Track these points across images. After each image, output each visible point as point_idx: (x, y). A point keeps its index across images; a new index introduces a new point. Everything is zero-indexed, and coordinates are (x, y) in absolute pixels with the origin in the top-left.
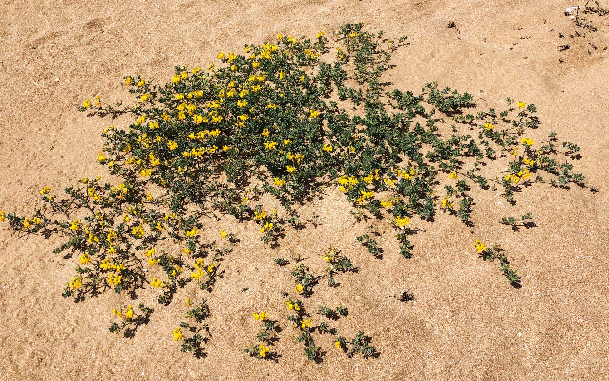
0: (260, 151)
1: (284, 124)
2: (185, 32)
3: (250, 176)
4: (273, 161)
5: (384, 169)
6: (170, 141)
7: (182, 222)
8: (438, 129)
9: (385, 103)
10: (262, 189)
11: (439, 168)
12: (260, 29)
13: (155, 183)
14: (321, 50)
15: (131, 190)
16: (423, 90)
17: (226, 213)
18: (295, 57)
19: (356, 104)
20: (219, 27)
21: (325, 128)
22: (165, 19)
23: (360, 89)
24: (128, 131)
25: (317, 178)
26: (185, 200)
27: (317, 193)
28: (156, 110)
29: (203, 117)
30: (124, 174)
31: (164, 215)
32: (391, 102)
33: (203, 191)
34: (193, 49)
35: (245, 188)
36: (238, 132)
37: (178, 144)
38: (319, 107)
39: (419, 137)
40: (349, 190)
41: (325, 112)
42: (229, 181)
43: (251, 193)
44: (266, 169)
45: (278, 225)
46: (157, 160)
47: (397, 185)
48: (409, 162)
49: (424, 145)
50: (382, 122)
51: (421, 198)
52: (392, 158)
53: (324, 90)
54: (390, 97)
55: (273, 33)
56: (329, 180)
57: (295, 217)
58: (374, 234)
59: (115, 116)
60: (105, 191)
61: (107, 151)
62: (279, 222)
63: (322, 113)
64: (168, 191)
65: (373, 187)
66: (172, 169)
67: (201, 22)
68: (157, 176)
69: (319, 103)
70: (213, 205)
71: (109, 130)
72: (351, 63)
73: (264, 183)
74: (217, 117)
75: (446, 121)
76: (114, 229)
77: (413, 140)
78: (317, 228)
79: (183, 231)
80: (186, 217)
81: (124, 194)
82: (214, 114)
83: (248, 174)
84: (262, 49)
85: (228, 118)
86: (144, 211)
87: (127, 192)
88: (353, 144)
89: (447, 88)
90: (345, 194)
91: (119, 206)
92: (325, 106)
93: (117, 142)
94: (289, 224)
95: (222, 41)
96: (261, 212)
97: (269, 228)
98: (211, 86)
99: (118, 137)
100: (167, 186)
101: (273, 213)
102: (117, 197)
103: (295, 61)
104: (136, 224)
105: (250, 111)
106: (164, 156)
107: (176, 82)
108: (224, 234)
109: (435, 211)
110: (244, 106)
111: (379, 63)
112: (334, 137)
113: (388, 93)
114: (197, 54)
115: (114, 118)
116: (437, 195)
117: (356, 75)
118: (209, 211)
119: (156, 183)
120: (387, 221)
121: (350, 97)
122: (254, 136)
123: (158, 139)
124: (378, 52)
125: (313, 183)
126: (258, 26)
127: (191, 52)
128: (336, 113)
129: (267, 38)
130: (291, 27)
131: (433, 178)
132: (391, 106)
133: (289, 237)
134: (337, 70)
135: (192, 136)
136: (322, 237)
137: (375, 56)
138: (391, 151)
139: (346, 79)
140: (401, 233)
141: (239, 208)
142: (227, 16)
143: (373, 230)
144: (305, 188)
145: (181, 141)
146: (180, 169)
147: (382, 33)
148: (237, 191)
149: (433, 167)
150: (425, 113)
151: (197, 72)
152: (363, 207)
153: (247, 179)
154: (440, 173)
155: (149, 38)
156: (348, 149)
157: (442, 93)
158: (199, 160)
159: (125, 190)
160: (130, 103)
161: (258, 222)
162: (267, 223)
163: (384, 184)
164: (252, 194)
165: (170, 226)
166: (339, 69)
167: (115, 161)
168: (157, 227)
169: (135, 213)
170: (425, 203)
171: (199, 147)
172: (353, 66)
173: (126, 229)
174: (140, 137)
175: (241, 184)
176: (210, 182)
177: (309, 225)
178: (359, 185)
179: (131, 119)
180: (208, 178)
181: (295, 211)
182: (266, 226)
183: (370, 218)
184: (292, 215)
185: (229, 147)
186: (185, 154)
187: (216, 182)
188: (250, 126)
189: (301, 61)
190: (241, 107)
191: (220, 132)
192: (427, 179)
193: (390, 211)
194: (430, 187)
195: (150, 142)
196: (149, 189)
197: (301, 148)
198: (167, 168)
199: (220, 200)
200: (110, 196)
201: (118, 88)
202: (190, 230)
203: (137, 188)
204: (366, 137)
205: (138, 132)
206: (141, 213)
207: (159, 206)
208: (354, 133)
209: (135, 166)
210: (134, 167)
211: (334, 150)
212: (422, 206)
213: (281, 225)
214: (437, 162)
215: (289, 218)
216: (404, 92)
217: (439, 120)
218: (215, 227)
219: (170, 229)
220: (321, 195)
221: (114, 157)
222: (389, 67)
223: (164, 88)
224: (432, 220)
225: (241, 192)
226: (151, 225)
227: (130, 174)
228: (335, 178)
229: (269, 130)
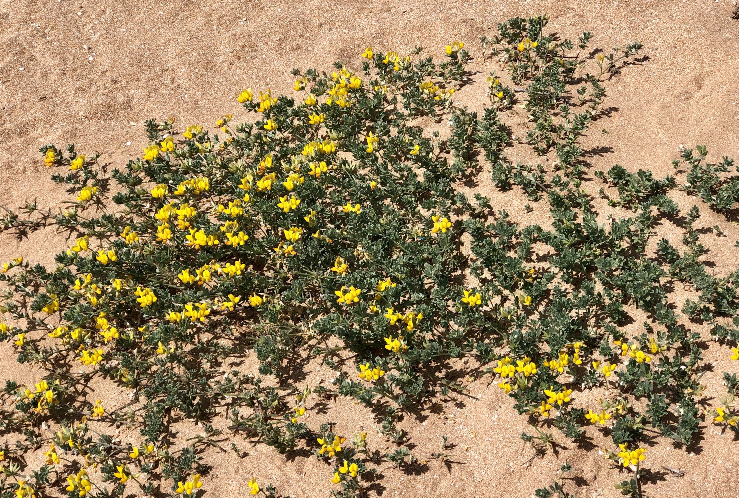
0: (329, 304)
1: (379, 245)
2: (166, 45)
3: (308, 359)
4: (356, 326)
5: (594, 339)
6: (139, 289)
7: (167, 461)
8: (708, 250)
9: (593, 195)
10: (335, 389)
11: (710, 337)
12: (324, 33)
13: (108, 378)
14: (456, 79)
15: (60, 395)
16: (676, 164)
17: (259, 442)
18: (399, 98)
19: (532, 198)
20: (238, 31)
21: (466, 250)
22: (123, 17)
23: (539, 166)
24: (52, 267)
25: (451, 361)
26: (172, 413)
27: (452, 394)
28: (108, 219)
29: (207, 235)
30: (46, 360)
31: (130, 448)
32: (607, 193)
33: (210, 395)
34: (184, 82)
35: (297, 385)
36: (281, 266)
37: (156, 293)
38: (453, 207)
39: (666, 268)
40: (519, 386)
41: (465, 217)
42: (264, 371)
43: (309, 397)
44: (342, 344)
45: (370, 466)
46: (114, 330)
47: (620, 375)
48: (646, 324)
49: (678, 285)
50: (587, 237)
51: (674, 401)
52: (611, 316)
53: (463, 171)
54: (605, 181)
55: (352, 40)
56: (477, 364)
57: (404, 448)
58: (573, 483)
59: (22, 234)
60: (7, 396)
61: (10, 311)
62: (371, 460)
63: (460, 218)
64: (136, 394)
65: (571, 380)
66: (144, 347)
67: (199, 20)
68: (113, 363)
69: (452, 199)
70: (231, 424)
71: (11, 266)
72: (520, 107)
73: (339, 374)
74: (236, 234)
75: (726, 233)
76: (28, 478)
77: (653, 276)
78: (453, 470)
79: (171, 482)
80: (175, 450)
81: (47, 403)
82: (230, 227)
83: (304, 354)
84: (331, 79)
85: (260, 235)
86: (90, 440)
87: (54, 400)
88: (527, 286)
89: (726, 159)
90: (511, 395)
91: (36, 430)
92: (464, 204)
93: (29, 289)
94: (392, 464)
95: (246, 61)
96: (331, 438)
97: (349, 472)
98: (224, 166)
99: (31, 281)
100: (135, 384)
101: (358, 440)
102: (31, 410)
103: (400, 107)
104: (74, 468)
105: (307, 219)
106: (128, 319)
107: (151, 158)
108: (256, 487)
109: (704, 430)
110: (294, 207)
111: (582, 104)
112: (486, 270)
113: (601, 173)
114: (192, 92)
115: (21, 239)
116: (706, 394)
117: (530, 135)
118: (222, 437)
119: (112, 378)
120: (600, 452)
121: (519, 184)
122: (314, 273)
123: (114, 285)
124: (580, 80)
125: (444, 372)
126: (321, 25)
127: (178, 87)
128: (490, 219)
129: (341, 53)
130: (392, 28)
131: (697, 357)
132: (606, 202)
133: (392, 491)
134: (491, 125)
135: (185, 276)
136: (463, 490)
137: (573, 89)
138: (607, 301)
139: (510, 145)
140: (629, 481)
141: (285, 429)
142: (254, 7)
143: (572, 473)
144: (426, 384)
145: (161, 287)
146: (161, 347)
147: (587, 37)
148: (282, 393)
149: (697, 335)
150: (680, 215)
151: (194, 135)
152: (549, 422)
153: (302, 366)
154: (714, 346)
155: (91, 59)
156: (517, 298)
157: (716, 170)
158: (199, 325)
159: (49, 395)
160: (53, 204)
161: (327, 460)
162: (346, 462)
163: (593, 373)
164: (312, 399)
165: (144, 470)
166: (495, 123)
167: (26, 332)
168: (116, 475)
169: (71, 445)
170: (682, 411)
171: (199, 300)
172: (525, 112)
173: (53, 477)
174: (77, 282)
175: (290, 377)
176: (224, 373)
177: (435, 464)
178: (540, 376)
179: (56, 239)
180: (219, 364)
181: (405, 434)
182: (343, 470)
183: (565, 448)
184: (399, 444)
185: (262, 297)
186: (172, 316)
187: (236, 374)
188: (307, 250)
189: (413, 105)
190: (286, 210)
191: (243, 266)
192: (687, 360)
193: (606, 432)
194: (693, 377)
195: (99, 292)
196: (97, 391)
197: (415, 296)
198: (134, 345)
199: (246, 411)
200: (18, 407)
201: (28, 172)
202: (184, 480)
203: (72, 389)
204: (554, 270)
205: (73, 269)
206: (81, 444)
207: (118, 427)
208: (529, 260)
209: (68, 343)
210: (65, 344)
211: (485, 301)
212: (675, 419)
213: (376, 467)
214: (705, 323)
215: (393, 449)
216: (633, 169)
217: (709, 230)
218: (237, 472)
219: (143, 478)
220: (460, 398)
221: (23, 324)
222: (603, 113)
223: (124, 171)
224: (698, 451)
225: (289, 394)
226: (103, 470)
227: (57, 360)
228: (490, 361)
229: (347, 260)
